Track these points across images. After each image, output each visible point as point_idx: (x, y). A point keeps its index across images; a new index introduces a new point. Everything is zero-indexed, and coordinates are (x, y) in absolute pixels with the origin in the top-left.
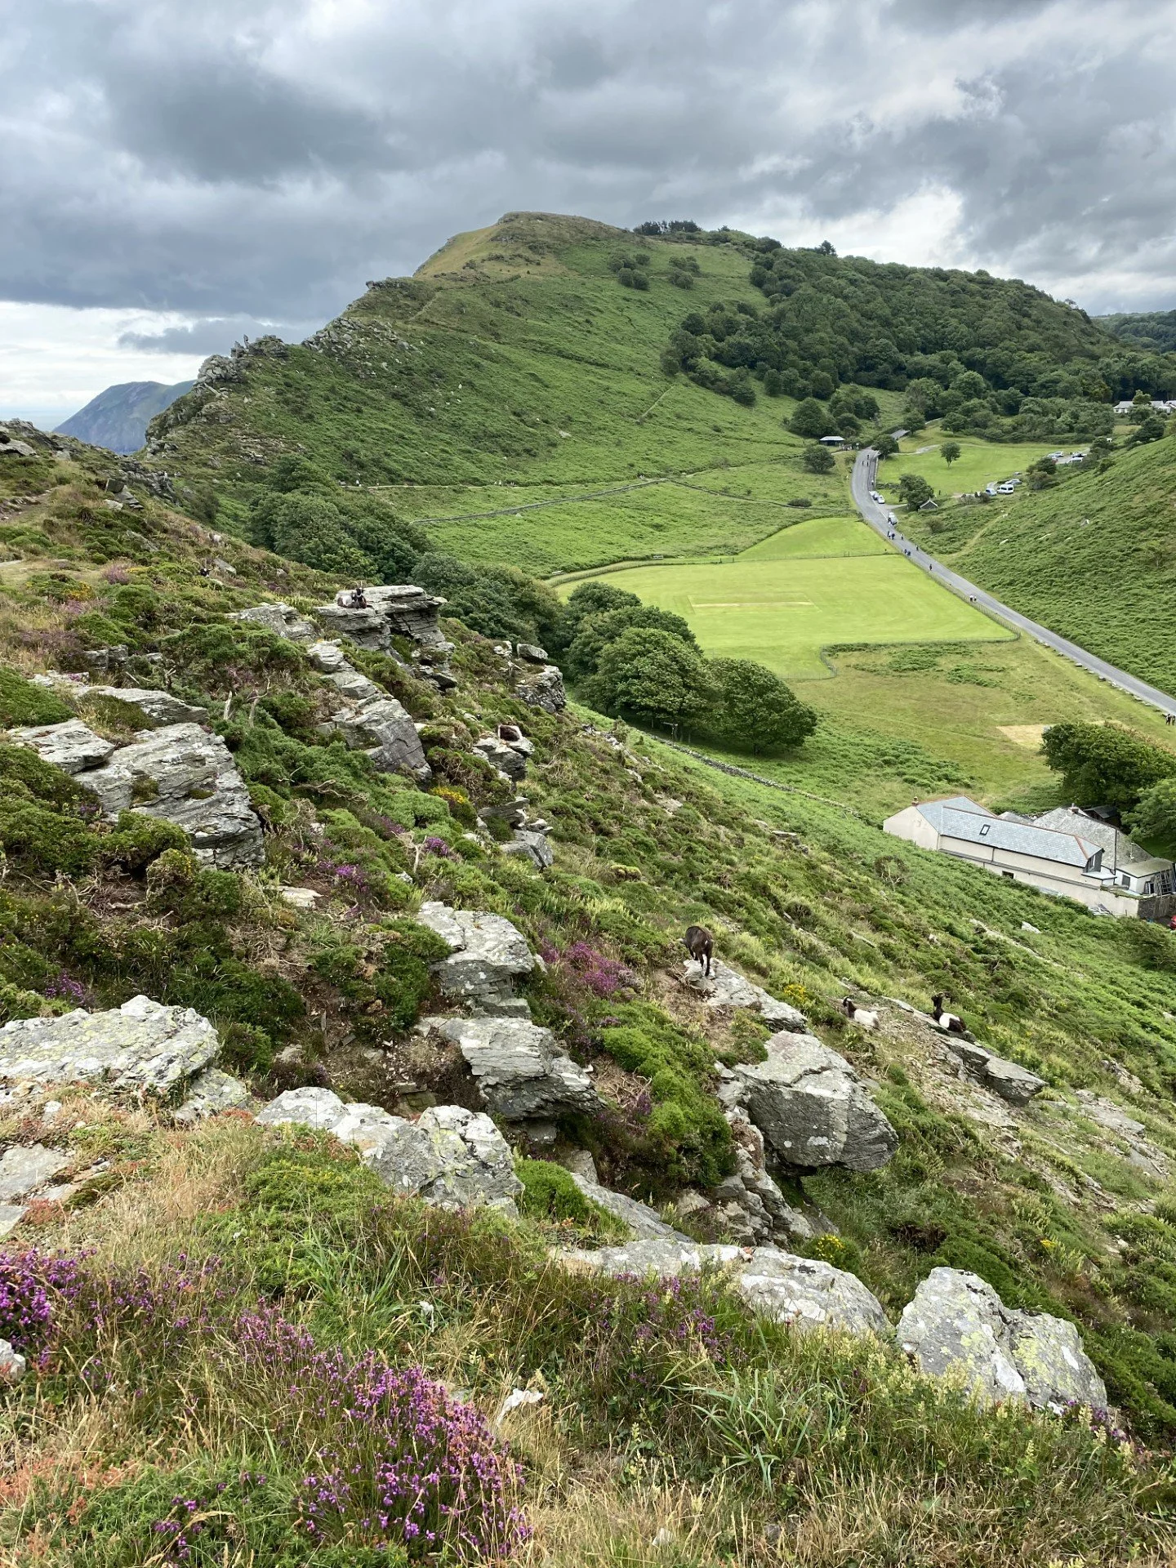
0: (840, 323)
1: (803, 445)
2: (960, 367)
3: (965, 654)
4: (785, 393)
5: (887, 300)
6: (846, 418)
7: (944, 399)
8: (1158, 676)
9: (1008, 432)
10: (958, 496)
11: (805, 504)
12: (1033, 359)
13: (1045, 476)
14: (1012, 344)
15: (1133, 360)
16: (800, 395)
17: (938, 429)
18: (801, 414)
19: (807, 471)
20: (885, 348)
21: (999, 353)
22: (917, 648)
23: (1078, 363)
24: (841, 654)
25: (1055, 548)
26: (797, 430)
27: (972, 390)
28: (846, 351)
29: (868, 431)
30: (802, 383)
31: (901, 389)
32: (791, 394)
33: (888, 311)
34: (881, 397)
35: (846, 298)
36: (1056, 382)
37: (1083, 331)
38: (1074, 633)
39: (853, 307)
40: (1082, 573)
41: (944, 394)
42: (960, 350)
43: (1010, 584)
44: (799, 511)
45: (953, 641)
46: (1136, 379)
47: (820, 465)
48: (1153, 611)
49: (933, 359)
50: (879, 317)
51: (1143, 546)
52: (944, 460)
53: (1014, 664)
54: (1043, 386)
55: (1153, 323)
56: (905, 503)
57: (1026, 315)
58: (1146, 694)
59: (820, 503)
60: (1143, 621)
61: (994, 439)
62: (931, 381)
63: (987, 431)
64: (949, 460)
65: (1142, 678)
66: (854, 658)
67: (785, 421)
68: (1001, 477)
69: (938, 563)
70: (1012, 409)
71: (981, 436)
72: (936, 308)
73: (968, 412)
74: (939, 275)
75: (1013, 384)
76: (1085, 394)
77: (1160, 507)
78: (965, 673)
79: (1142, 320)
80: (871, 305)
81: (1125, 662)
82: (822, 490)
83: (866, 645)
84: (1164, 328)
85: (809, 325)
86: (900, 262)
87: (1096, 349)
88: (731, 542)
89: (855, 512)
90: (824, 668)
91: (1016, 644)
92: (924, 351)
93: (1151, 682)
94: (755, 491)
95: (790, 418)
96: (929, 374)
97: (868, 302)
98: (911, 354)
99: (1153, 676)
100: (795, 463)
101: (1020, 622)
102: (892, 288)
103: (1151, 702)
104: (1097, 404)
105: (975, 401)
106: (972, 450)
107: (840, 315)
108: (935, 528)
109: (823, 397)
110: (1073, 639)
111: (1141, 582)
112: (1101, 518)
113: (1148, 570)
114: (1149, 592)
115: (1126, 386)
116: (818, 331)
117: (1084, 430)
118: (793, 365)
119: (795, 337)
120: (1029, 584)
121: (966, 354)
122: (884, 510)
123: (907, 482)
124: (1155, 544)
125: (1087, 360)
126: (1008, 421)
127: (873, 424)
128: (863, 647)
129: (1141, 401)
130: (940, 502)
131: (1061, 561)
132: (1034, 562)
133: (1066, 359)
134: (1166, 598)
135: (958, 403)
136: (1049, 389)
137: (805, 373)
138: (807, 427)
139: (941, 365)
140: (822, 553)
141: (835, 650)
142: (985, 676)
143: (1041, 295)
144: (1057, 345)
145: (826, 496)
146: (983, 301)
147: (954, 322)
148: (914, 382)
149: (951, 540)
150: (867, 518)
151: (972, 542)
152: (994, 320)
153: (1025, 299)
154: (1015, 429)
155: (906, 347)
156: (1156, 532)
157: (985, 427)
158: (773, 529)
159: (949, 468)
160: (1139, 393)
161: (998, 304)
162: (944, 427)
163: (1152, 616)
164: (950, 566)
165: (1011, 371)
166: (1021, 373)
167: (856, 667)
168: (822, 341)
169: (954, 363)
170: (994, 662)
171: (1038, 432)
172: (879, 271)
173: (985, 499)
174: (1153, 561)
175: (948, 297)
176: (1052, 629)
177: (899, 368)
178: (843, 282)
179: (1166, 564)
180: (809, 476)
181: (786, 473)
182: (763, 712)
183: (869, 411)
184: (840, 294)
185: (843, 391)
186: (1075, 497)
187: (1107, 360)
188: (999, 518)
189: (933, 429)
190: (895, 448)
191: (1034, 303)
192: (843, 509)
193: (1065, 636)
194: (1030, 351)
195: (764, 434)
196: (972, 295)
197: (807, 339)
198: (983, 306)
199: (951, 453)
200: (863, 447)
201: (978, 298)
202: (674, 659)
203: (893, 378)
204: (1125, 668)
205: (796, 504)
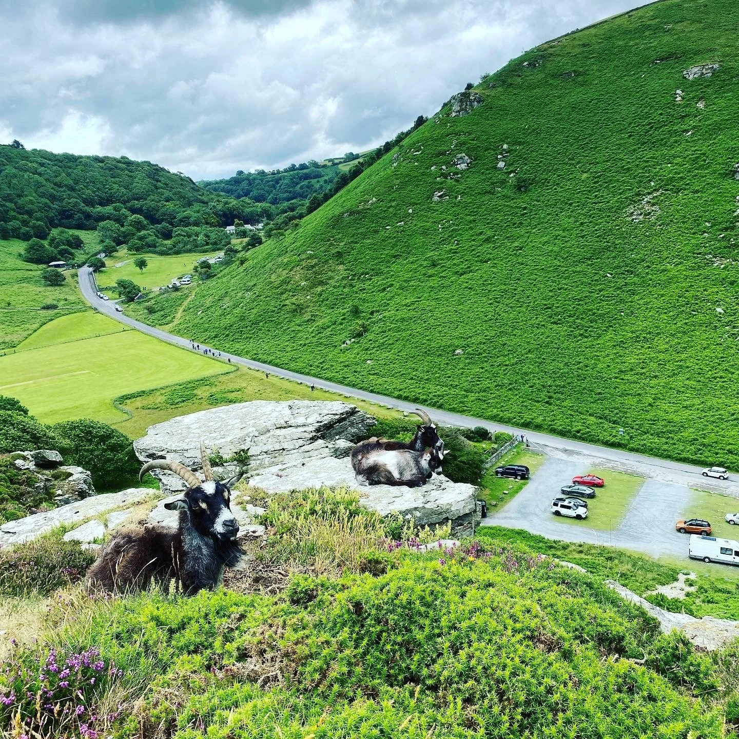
0: (41, 190)
1: (38, 270)
2: (128, 213)
3: (211, 385)
4: (14, 237)
5: (69, 175)
6: (63, 250)
7: (124, 232)
8: (329, 375)
9: (171, 249)
10: (156, 290)
11: (54, 307)
12: (170, 206)
13: (206, 272)
14: (156, 197)
15: (226, 203)
16: (26, 237)
17: (126, 251)
18: (30, 249)
19: (45, 286)
20: (76, 205)
21: (149, 203)
22: (178, 387)
23: (197, 206)
24: (128, 401)
25: (235, 311)
26: (29, 260)
27: (139, 226)
28: (49, 207)
29: (80, 256)
30: (24, 229)
31: (94, 229)
32: (18, 237)
33: (71, 182)
34: (83, 235)
35: (40, 174)
36: (188, 218)
37: (192, 188)
38: (269, 360)
39: (47, 180)
40: (257, 323)
41: (122, 229)
42: (124, 202)
43: (216, 336)
44: (51, 312)
45: (199, 378)
46: (231, 213)
47: (55, 280)
48: (307, 338)
49: (109, 209)
50: (66, 186)
51: (287, 302)
52: (138, 268)
53: (244, 385)
54: (181, 221)
55: (223, 185)
56: (123, 298)
57: (158, 181)
58: (329, 387)
59: (64, 305)
60: (305, 345)
61: (162, 253)
62: (112, 222)
63: (157, 249)
64: (141, 268)
65: (321, 378)
66: (139, 402)
67: (20, 255)
68: (180, 275)
69: (161, 332)
70: (167, 235)
71: (155, 252)
72: (102, 179)
73: (141, 238)
74: (97, 159)
75: (163, 220)
76: (207, 223)
77: (288, 280)
78: (218, 396)
79: (217, 183)
80: (59, 178)
81: (307, 371)
82: (62, 296)
83: (143, 392)
84: (230, 187)
85: (19, 192)
86: (70, 152)
87: (205, 199)
88: (7, 340)
89: (91, 308)
90: (120, 414)
91: (239, 373)
92: (102, 205)
93: (327, 379)
94: (13, 303)
95: (23, 252)
96: (109, 218)
97: (56, 177)
98: (93, 207)
99: (327, 375)
100: (36, 281)
101: (235, 359)
102: (70, 167)
103: (335, 391)
104: (217, 229)
105: (143, 233)
106: (154, 261)
107: (38, 185)
108: (151, 311)
109: (43, 237)
110: (270, 363)
111: (293, 324)
112: (257, 290)
113: (294, 316)
114: (300, 328)
115: (228, 218)
116: (26, 196)
117: (215, 243)
118: (14, 218)
119: (11, 201)
120: (228, 335)
121: (129, 205)
122: (110, 304)
123: (121, 284)
124: (294, 300)
125: (202, 204)
126: (168, 242)
127: (82, 252)
128: (142, 394)
129: (238, 225)
130: (147, 294)
131: (243, 319)
132: (225, 322)
133: (190, 204)
134: (311, 330)
135: (134, 234)
136: (185, 222)
137: (25, 223)
138: (36, 257)
139: (115, 213)
140: (79, 337)
141: (124, 399)
142: (231, 396)
143: (163, 170)
144: (181, 197)
145: (66, 300)
146: (131, 174)
147: (116, 186)
148: (102, 224)
149: (165, 316)
150: (100, 309)
151: (179, 315)
152: (140, 184)
153: (155, 172)
154: (174, 246)
155: (89, 202)
156: (291, 294)
157: (155, 247)
158: (35, 326)
159: (142, 274)
160: (236, 221)
161: (139, 175)
162: (130, 249)
163: (307, 342)
164: (171, 332)
165: (159, 213)
166: (165, 214)
167: (143, 408)
168: (31, 202)
169: (124, 211)
170: (231, 386)
171: (189, 247)
172: (57, 157)
173: (176, 289)
174: (295, 310)
175: (107, 171)
176: (254, 359)
177: (88, 216)
178: (35, 165)
179: (303, 311)
180: (50, 288)
181: (33, 289)
182: (110, 455)
183: (78, 244)
184: (35, 172)
185: (55, 232)
186: (233, 281)
187: (213, 204)
188: (189, 299)
189: (123, 251)
190: (103, 265)
191: (161, 174)
192: (80, 307)
193: (265, 362)
194: (168, 201)
195: (6, 265)
196: (122, 170)
197: (20, 201)
198: (131, 176)
199: (142, 264)
200: (80, 266)
201: (127, 172)
202: (24, 431)
203: (88, 222)
204: (308, 374)
205: (47, 308)
